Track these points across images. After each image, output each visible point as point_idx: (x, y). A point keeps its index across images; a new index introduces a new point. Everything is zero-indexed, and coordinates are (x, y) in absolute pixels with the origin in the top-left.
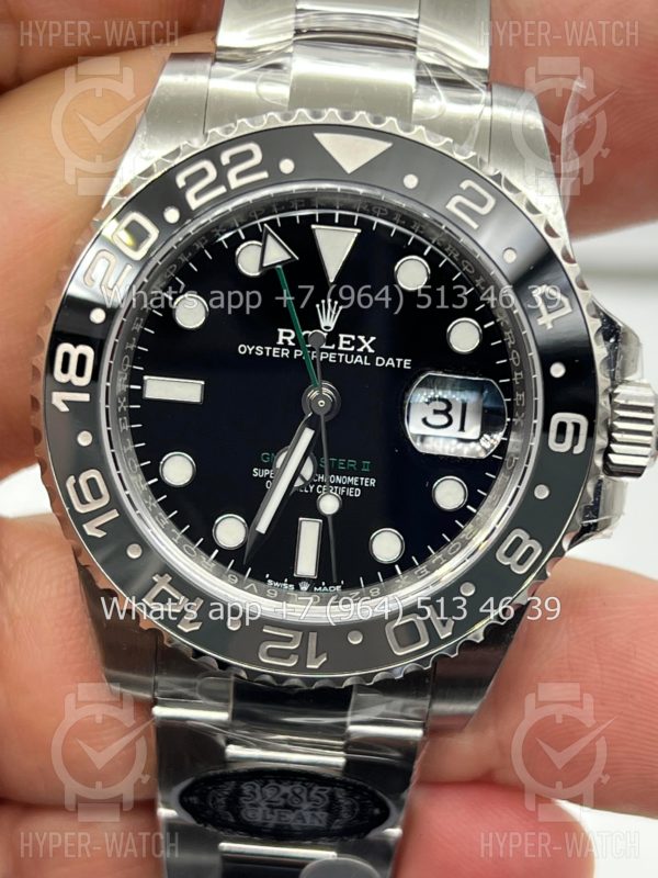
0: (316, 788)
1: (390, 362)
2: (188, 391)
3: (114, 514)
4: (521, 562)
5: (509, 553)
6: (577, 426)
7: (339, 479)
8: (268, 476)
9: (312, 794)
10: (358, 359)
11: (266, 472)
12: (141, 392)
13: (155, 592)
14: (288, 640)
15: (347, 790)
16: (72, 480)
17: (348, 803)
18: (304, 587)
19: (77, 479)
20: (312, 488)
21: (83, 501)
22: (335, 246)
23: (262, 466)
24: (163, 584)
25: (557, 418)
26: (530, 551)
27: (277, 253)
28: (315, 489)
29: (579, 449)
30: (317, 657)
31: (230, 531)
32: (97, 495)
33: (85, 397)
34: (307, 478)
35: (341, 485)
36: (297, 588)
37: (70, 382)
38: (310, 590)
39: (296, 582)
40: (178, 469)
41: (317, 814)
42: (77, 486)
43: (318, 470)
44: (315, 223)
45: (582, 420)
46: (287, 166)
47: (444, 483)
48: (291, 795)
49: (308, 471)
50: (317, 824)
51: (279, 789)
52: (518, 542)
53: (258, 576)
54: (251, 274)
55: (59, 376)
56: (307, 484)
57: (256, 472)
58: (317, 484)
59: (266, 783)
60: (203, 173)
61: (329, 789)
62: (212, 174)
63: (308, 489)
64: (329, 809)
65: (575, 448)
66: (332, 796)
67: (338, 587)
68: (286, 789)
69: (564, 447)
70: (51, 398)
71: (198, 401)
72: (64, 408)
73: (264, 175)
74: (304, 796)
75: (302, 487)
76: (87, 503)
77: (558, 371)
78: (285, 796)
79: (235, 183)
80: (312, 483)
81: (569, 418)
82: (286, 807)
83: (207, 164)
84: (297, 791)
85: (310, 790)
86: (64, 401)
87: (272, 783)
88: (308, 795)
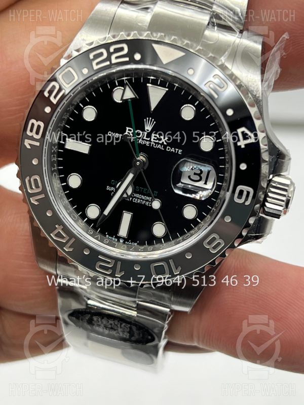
0: (124, 324)
1: (173, 150)
2: (83, 148)
3: (43, 196)
4: (214, 248)
5: (209, 243)
6: (248, 193)
7: (143, 197)
8: (113, 190)
9: (123, 325)
10: (159, 146)
11: (113, 189)
12: (64, 145)
13: (56, 232)
14: (109, 263)
15: (137, 327)
16: (28, 178)
17: (138, 332)
18: (121, 241)
19: (30, 178)
20: (131, 199)
21: (31, 188)
22: (156, 95)
23: (111, 186)
24: (59, 229)
25: (240, 188)
26: (219, 244)
27: (129, 94)
28: (132, 200)
29: (247, 203)
30: (120, 272)
31: (93, 211)
32: (37, 187)
33: (38, 144)
34: (129, 195)
35: (144, 200)
36: (119, 241)
37: (32, 136)
38: (124, 243)
39: (119, 238)
40: (75, 181)
41: (125, 333)
42: (30, 181)
43: (134, 191)
44: (149, 83)
45: (251, 190)
46: (137, 57)
47: (188, 207)
48: (113, 324)
49: (130, 191)
50: (125, 336)
51: (108, 322)
52: (214, 239)
53: (103, 233)
54: (117, 101)
55: (28, 133)
56: (129, 197)
57: (108, 188)
58: (133, 198)
59: (103, 318)
60: (101, 54)
61: (129, 325)
62: (105, 55)
63: (129, 199)
64: (129, 332)
65: (246, 202)
66: (130, 328)
67: (136, 244)
68: (111, 322)
69: (241, 201)
70: (24, 142)
71: (87, 153)
72: (29, 147)
73: (127, 59)
74: (119, 326)
75: (127, 198)
76: (33, 189)
77: (243, 167)
78: (111, 324)
79: (114, 61)
80: (131, 197)
81: (246, 188)
82: (112, 328)
83: (104, 51)
84: (116, 323)
85: (121, 324)
86: (29, 144)
87: (105, 318)
88: (121, 326)
